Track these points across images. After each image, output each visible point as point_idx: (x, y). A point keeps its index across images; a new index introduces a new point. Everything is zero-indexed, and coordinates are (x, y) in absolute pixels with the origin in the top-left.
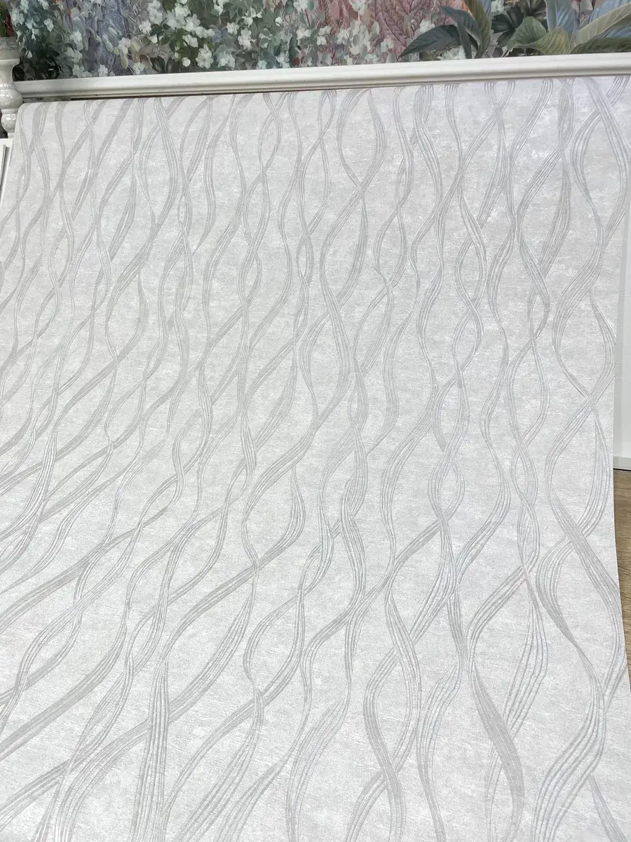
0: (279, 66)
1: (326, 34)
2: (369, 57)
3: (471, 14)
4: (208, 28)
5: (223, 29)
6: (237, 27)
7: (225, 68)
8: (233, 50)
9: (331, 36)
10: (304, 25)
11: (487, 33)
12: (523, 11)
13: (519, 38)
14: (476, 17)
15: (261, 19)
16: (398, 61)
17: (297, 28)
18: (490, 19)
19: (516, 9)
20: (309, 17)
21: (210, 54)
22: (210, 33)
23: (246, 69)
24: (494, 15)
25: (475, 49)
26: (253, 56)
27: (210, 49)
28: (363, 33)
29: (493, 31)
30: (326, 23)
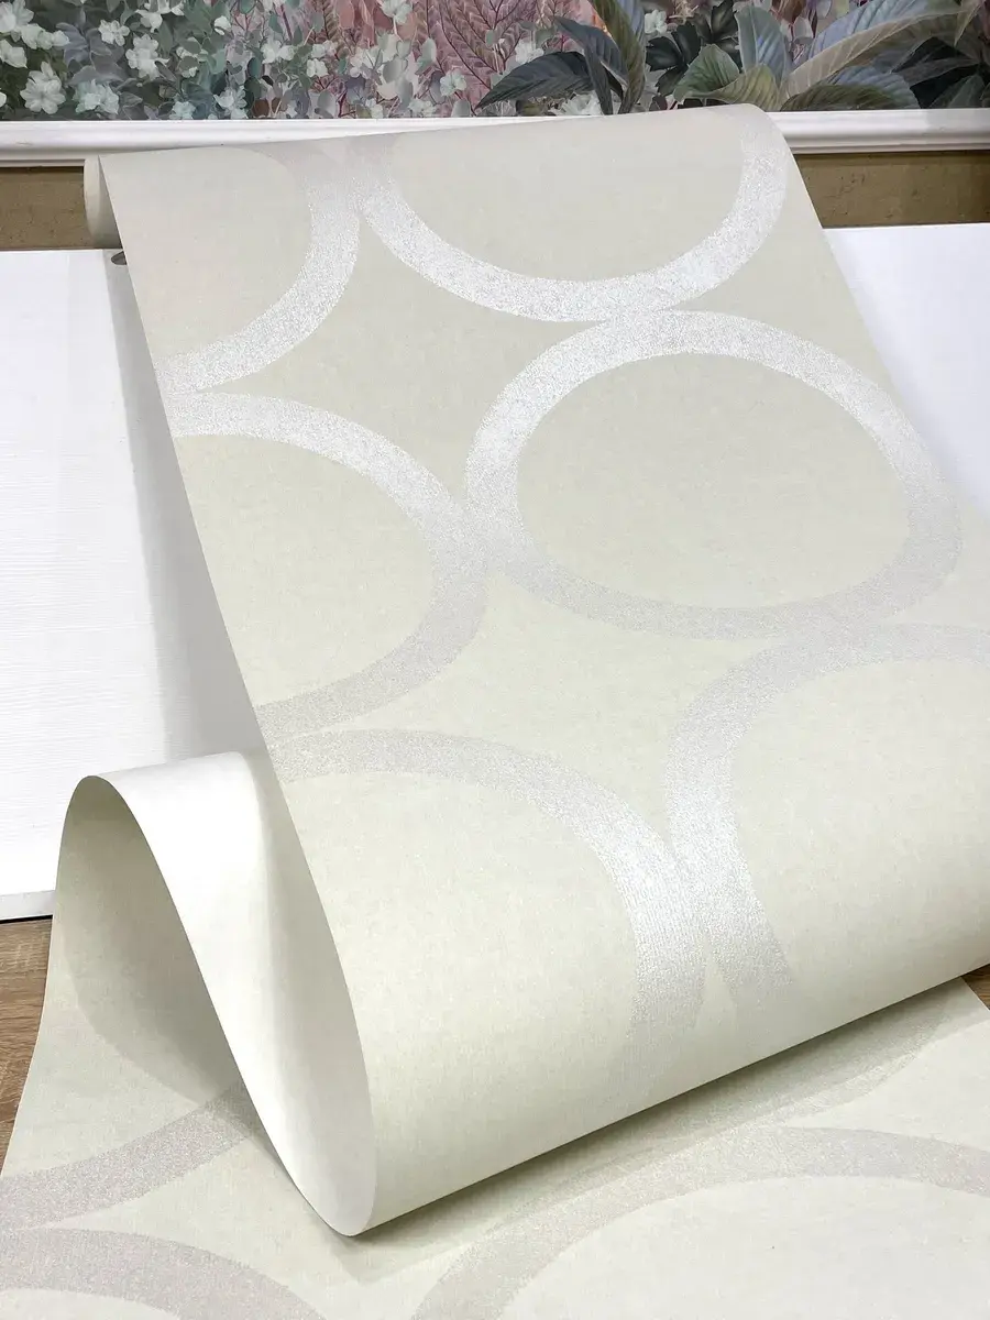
0: (222, 114)
1: (327, 56)
2: (417, 105)
3: (609, 35)
4: (51, 29)
5: (89, 30)
6: (124, 28)
7: (91, 115)
8: (112, 77)
9: (337, 60)
10: (278, 35)
11: (640, 69)
12: (699, 34)
13: (696, 82)
14: (619, 41)
15: (182, 19)
16: (474, 115)
17: (264, 40)
18: (643, 45)
19: (687, 30)
20: (290, 21)
21: (56, 84)
22: (59, 39)
23: (146, 118)
24: (649, 38)
25: (618, 96)
26: (161, 93)
27: (57, 73)
28: (404, 58)
29: (648, 67)
30: (328, 34)
